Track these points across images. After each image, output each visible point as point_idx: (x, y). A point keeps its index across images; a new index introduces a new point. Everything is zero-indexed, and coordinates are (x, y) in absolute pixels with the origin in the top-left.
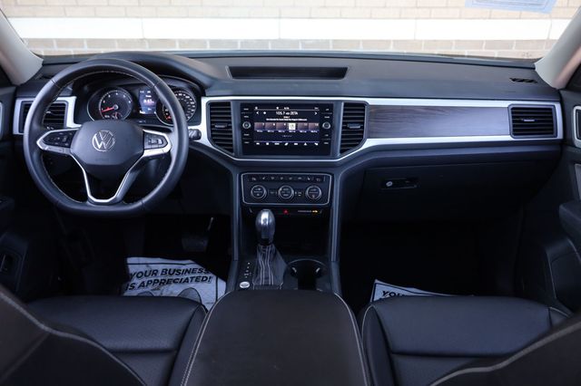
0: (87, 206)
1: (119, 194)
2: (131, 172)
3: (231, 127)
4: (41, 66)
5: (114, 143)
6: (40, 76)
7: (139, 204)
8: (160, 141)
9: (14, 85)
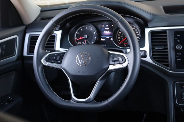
0: (71, 103)
1: (92, 95)
2: (101, 80)
3: (167, 49)
4: (40, 12)
5: (90, 60)
6: (40, 18)
7: (106, 103)
8: (120, 59)
9: (25, 25)
